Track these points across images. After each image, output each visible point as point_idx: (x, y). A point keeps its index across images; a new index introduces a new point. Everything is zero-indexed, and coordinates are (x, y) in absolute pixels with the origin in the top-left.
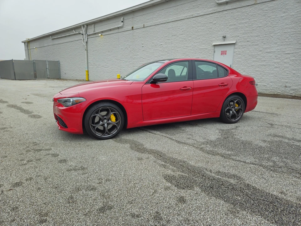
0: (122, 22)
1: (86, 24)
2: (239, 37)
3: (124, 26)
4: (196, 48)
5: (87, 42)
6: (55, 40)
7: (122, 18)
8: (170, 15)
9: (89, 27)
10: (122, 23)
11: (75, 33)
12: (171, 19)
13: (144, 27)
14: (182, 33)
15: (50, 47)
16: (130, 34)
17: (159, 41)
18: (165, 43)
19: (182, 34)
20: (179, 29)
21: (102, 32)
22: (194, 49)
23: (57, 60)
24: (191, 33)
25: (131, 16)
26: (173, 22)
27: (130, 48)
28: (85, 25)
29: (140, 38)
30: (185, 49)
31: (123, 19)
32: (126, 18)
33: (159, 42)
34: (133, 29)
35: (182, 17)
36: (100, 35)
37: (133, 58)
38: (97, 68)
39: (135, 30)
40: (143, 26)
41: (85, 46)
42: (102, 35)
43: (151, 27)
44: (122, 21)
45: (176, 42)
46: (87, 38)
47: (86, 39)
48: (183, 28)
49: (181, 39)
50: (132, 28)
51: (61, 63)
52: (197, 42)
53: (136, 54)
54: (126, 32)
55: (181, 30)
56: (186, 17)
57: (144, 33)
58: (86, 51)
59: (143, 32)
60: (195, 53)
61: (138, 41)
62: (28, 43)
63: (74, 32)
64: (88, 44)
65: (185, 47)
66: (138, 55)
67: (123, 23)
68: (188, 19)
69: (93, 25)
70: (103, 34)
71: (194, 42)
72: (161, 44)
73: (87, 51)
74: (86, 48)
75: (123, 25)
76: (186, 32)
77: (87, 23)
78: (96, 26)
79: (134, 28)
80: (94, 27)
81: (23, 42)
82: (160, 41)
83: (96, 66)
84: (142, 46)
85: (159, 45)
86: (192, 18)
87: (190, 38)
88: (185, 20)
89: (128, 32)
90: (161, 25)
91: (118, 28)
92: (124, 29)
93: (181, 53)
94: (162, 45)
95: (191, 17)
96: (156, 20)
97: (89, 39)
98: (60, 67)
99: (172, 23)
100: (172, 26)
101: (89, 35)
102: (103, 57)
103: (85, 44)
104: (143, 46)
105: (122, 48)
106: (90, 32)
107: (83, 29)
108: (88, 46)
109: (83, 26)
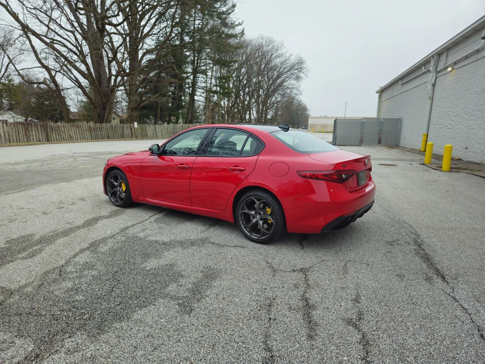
0: (483, 38)
1: (436, 54)
5: (434, 85)
6: (404, 86)
9: (441, 58)
10: (483, 41)
11: (424, 70)
15: (398, 96)
21: (455, 63)
23: (400, 117)
28: (435, 56)
36: (450, 69)
38: (439, 130)
41: (430, 92)
42: (453, 69)
44: (483, 36)
46: (436, 78)
47: (434, 79)
51: (404, 122)
58: (429, 101)
62: (382, 92)
64: (436, 88)
69: (446, 53)
70: (456, 67)
73: (432, 99)
74: (432, 96)
77: (438, 52)
78: (450, 53)
80: (447, 57)
81: (377, 92)
83: (438, 126)
91: (478, 51)
97: (438, 79)
98: (402, 129)
102: (449, 109)
103: (430, 87)
105: (476, 90)
106: (441, 66)
107: (432, 63)
108: (435, 91)
109: (433, 56)
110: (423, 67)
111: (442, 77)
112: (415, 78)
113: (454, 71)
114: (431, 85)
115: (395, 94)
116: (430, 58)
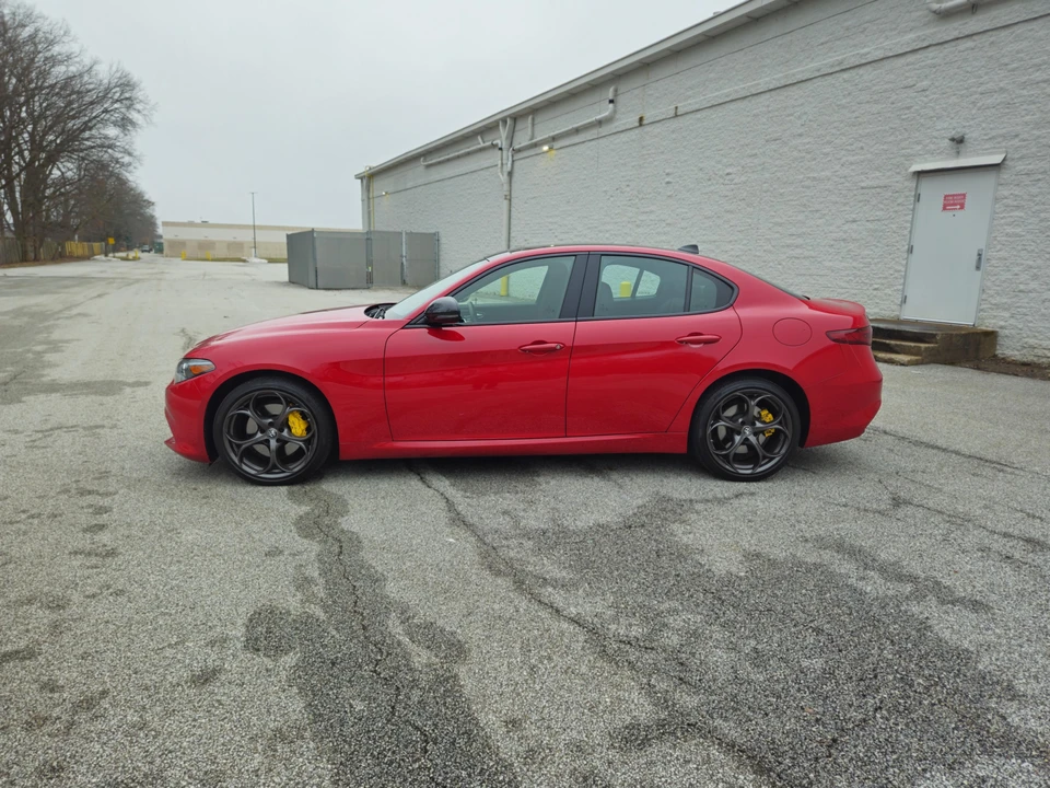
0: (611, 101)
1: (510, 116)
2: (1017, 140)
3: (617, 117)
4: (847, 184)
5: (510, 174)
6: (433, 170)
7: (612, 90)
8: (765, 66)
9: (519, 126)
10: (611, 105)
11: (482, 145)
12: (765, 82)
13: (676, 116)
14: (799, 132)
15: (419, 189)
16: (633, 141)
17: (719, 162)
18: (740, 168)
19: (800, 135)
20: (792, 115)
21: (554, 139)
22: (840, 187)
23: (433, 231)
24: (834, 131)
25: (637, 81)
26: (773, 92)
27: (628, 189)
28: (508, 120)
29: (663, 153)
30: (808, 187)
31: (616, 91)
32: (623, 88)
33: (720, 166)
34: (641, 125)
35: (803, 72)
36: (546, 148)
37: (638, 222)
39: (647, 129)
40: (672, 113)
41: (506, 187)
42: (551, 148)
43: (698, 115)
44: (611, 98)
45: (777, 162)
46: (513, 161)
47: (510, 163)
48: (806, 113)
49: (795, 154)
50: (641, 119)
51: (443, 240)
52: (852, 164)
53: (647, 210)
54: (622, 135)
55: (799, 118)
56: (819, 70)
57: (674, 136)
58: (506, 202)
59: (673, 132)
60: (845, 204)
61: (656, 163)
62: (370, 178)
63: (480, 143)
64: (514, 179)
65: (807, 183)
66: (651, 212)
67: (615, 106)
68: (826, 78)
69: (530, 117)
70: (557, 145)
71: (842, 161)
72: (728, 174)
73: (510, 200)
74: (508, 193)
75: (615, 111)
76: (815, 126)
77: (514, 113)
78: (539, 119)
79: (645, 122)
80: (533, 125)
81: (357, 177)
82: (725, 160)
84: (667, 180)
85: (721, 177)
86: (837, 75)
87: (828, 149)
88: (814, 81)
89: (628, 134)
90: (732, 106)
91: (600, 123)
92: (616, 124)
93: (794, 203)
94: (730, 177)
95: (837, 69)
96: (716, 90)
97: (517, 164)
98: (441, 253)
99: (767, 96)
100: (768, 106)
101: (519, 150)
102: (551, 220)
103: (504, 178)
104: (668, 183)
105: (605, 189)
106: (522, 140)
107: (503, 132)
108: (513, 184)
109: (504, 121)
110: (479, 138)
111: (527, 160)
112: (458, 157)
113: (553, 152)
114: (506, 174)
115: (409, 185)
116: (497, 122)
